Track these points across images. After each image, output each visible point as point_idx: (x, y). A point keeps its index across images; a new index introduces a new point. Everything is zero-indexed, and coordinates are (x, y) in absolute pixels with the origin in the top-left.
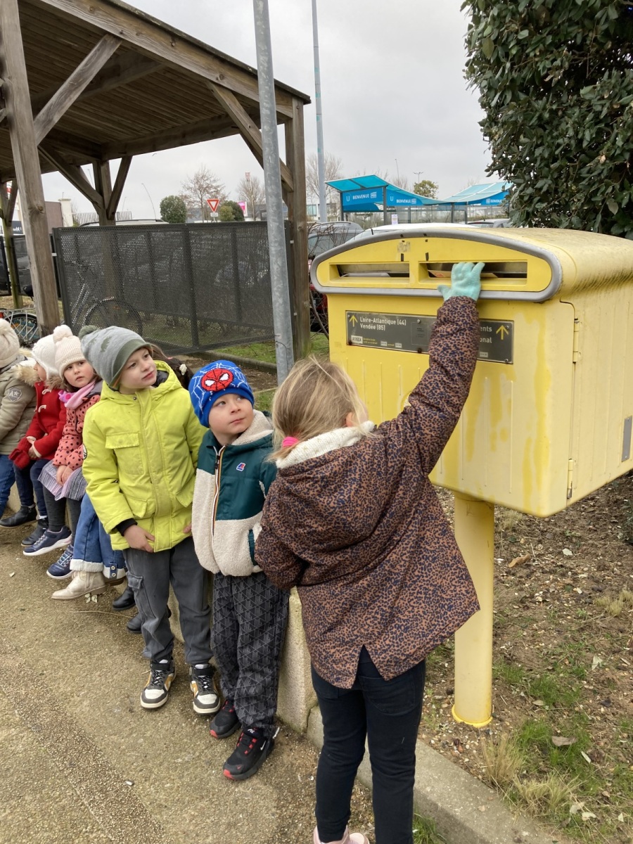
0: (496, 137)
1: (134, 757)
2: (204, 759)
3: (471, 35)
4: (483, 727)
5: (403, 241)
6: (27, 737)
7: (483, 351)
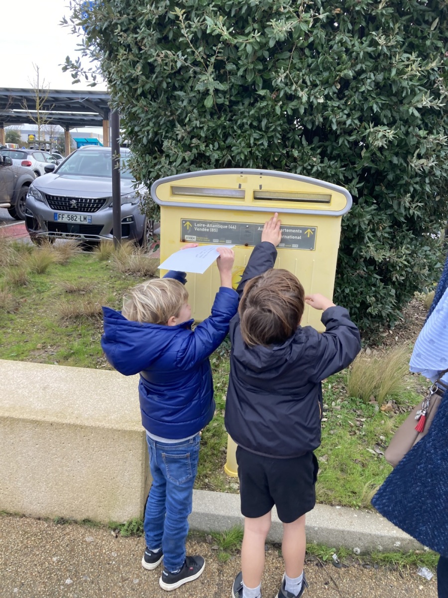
5: (242, 176)
7: (295, 243)
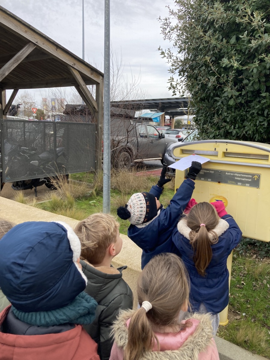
5: (216, 144)
7: (247, 183)
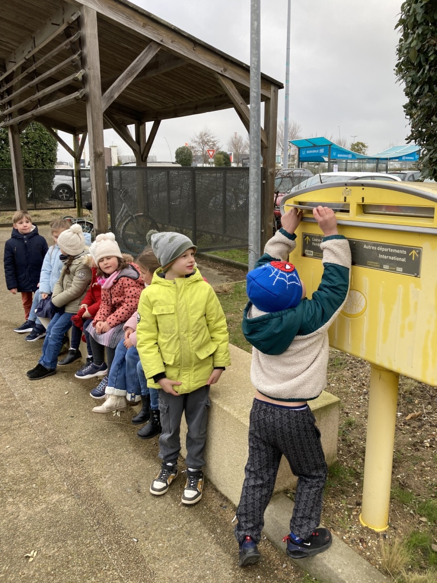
0: (415, 117)
1: (139, 523)
2: (185, 530)
3: (401, 46)
4: (381, 532)
5: (347, 188)
6: (71, 501)
7: (399, 267)
